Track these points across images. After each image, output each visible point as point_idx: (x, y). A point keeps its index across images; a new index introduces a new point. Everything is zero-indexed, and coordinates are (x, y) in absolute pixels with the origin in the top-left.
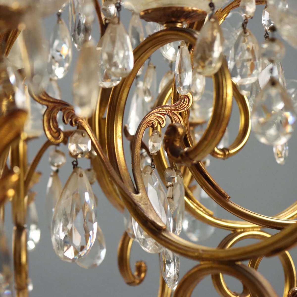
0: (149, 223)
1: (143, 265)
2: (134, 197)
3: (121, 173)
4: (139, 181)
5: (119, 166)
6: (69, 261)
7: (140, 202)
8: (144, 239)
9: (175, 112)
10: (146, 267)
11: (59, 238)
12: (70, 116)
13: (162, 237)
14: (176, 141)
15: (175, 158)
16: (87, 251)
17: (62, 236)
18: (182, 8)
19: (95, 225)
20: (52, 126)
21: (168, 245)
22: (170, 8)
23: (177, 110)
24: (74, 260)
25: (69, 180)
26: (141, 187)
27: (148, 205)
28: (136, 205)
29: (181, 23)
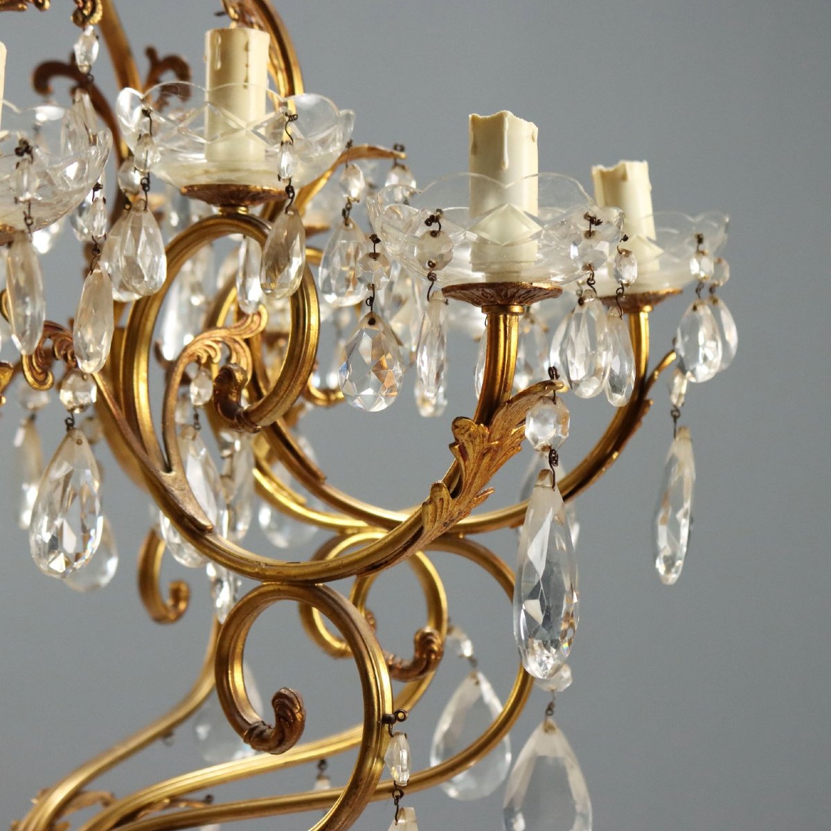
0: (186, 520)
1: (183, 588)
2: (164, 478)
3: (144, 437)
4: (172, 451)
5: (141, 427)
6: (56, 576)
7: (173, 486)
8: (179, 545)
9: (238, 338)
10: (189, 591)
11: (42, 540)
12: (64, 347)
13: (205, 542)
14: (231, 393)
15: (229, 420)
16: (86, 560)
17: (47, 537)
18: (247, 186)
19: (100, 521)
20: (35, 364)
21: (214, 555)
22: (227, 186)
23: (240, 335)
24: (64, 574)
25: (60, 448)
26: (176, 461)
27: (185, 492)
28: (166, 490)
29: (246, 206)
